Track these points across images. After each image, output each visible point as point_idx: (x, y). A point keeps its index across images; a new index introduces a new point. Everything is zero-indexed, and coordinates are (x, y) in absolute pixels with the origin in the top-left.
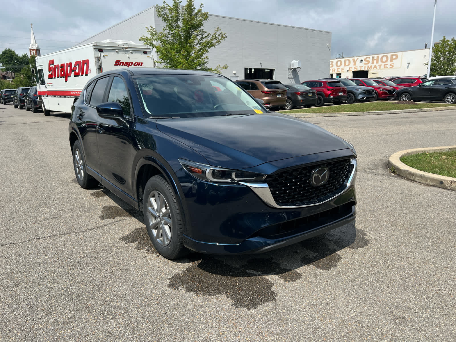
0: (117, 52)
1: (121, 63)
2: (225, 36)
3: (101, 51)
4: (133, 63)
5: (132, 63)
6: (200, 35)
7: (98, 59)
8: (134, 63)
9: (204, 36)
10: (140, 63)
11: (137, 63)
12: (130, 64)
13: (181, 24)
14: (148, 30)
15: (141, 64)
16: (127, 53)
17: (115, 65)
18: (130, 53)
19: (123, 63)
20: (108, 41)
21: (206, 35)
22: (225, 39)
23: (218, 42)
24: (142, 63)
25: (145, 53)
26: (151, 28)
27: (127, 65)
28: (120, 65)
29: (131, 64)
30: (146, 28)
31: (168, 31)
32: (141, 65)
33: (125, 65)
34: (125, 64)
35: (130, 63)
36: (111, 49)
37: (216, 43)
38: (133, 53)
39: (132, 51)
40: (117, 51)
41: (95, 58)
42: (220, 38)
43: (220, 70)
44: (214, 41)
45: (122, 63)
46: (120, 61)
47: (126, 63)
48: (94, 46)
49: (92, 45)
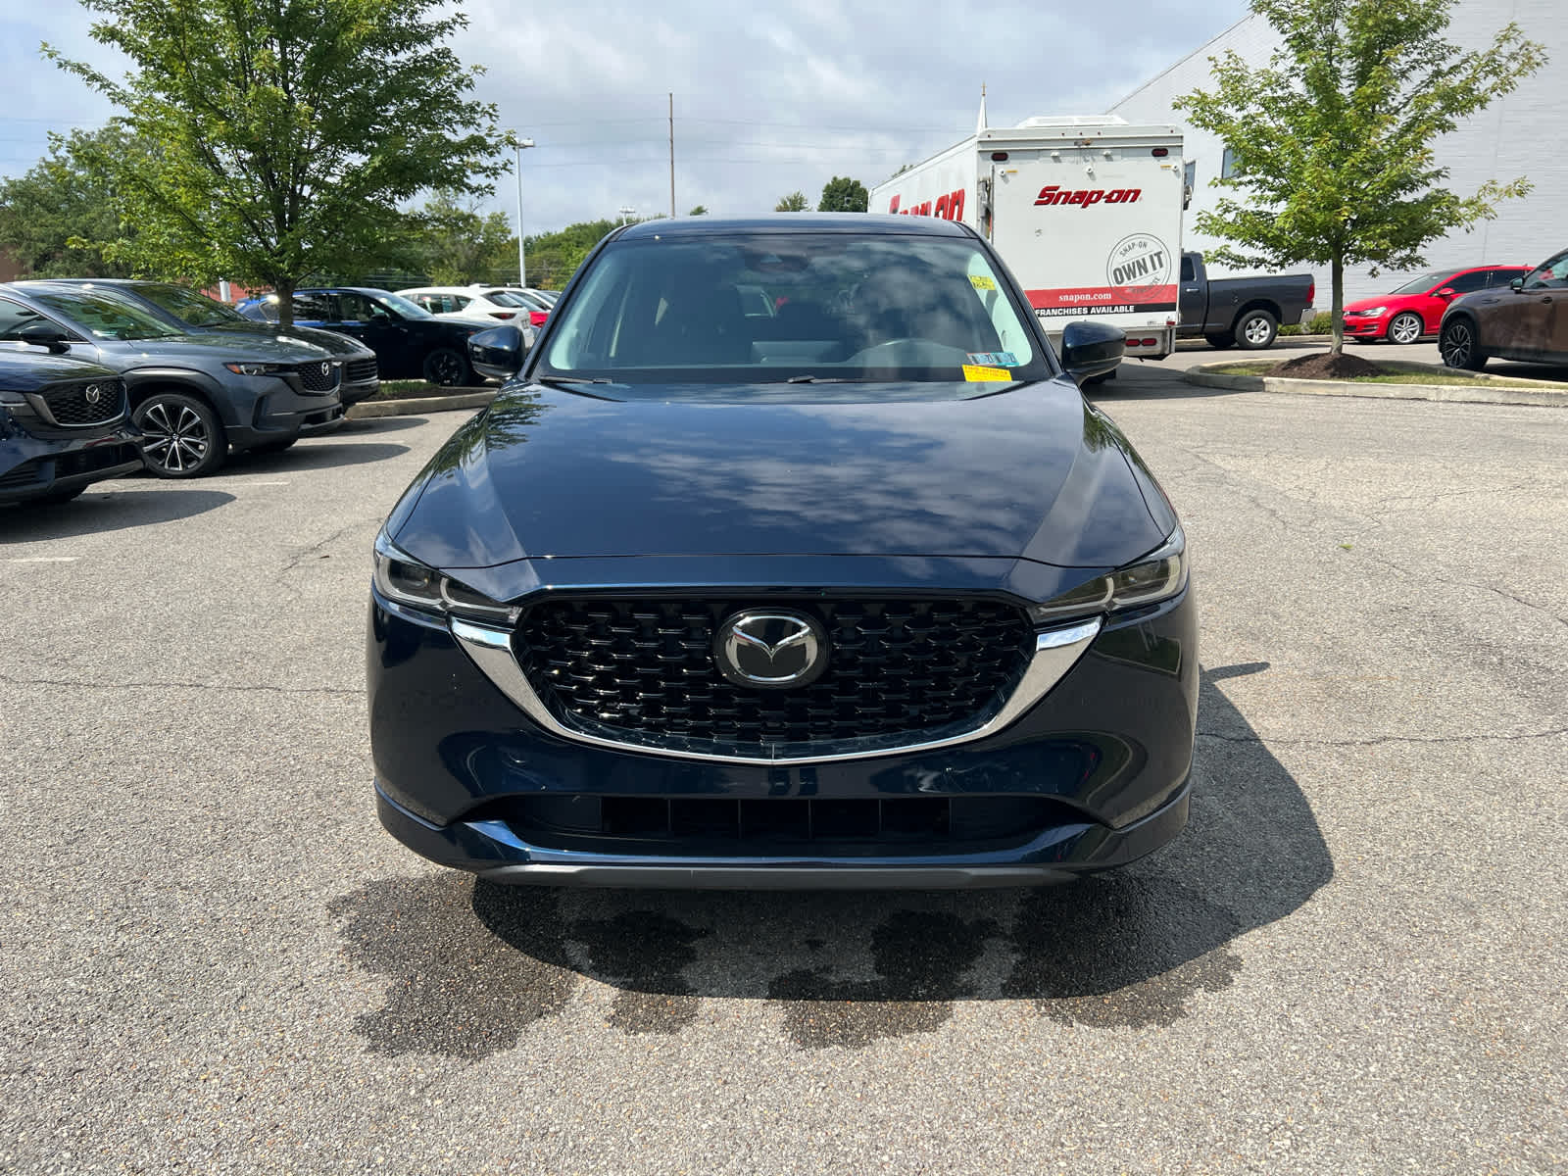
0: (1054, 157)
1: (1061, 194)
2: (1538, 58)
3: (1000, 157)
4: (1103, 192)
5: (1100, 194)
6: (1426, 63)
7: (987, 186)
8: (1106, 193)
9: (1445, 67)
10: (1129, 192)
11: (1120, 193)
12: (1094, 198)
13: (1342, 29)
14: (1215, 66)
15: (1132, 194)
16: (1089, 158)
17: (1037, 203)
18: (1102, 158)
19: (1068, 194)
20: (1033, 122)
21: (1454, 60)
22: (1538, 69)
23: (1505, 86)
24: (1137, 193)
25: (1160, 153)
26: (1230, 57)
27: (1079, 203)
28: (1055, 203)
29: (1095, 196)
30: (1210, 59)
31: (1291, 62)
32: (1133, 200)
33: (1073, 202)
34: (1074, 198)
35: (1093, 193)
36: (1034, 148)
37: (1494, 90)
38: (1114, 157)
39: (1109, 152)
40: (1056, 154)
41: (979, 183)
42: (1514, 66)
43: (1489, 203)
44: (1485, 84)
45: (1063, 197)
46: (1056, 188)
47: (1077, 193)
48: (980, 142)
49: (976, 140)
